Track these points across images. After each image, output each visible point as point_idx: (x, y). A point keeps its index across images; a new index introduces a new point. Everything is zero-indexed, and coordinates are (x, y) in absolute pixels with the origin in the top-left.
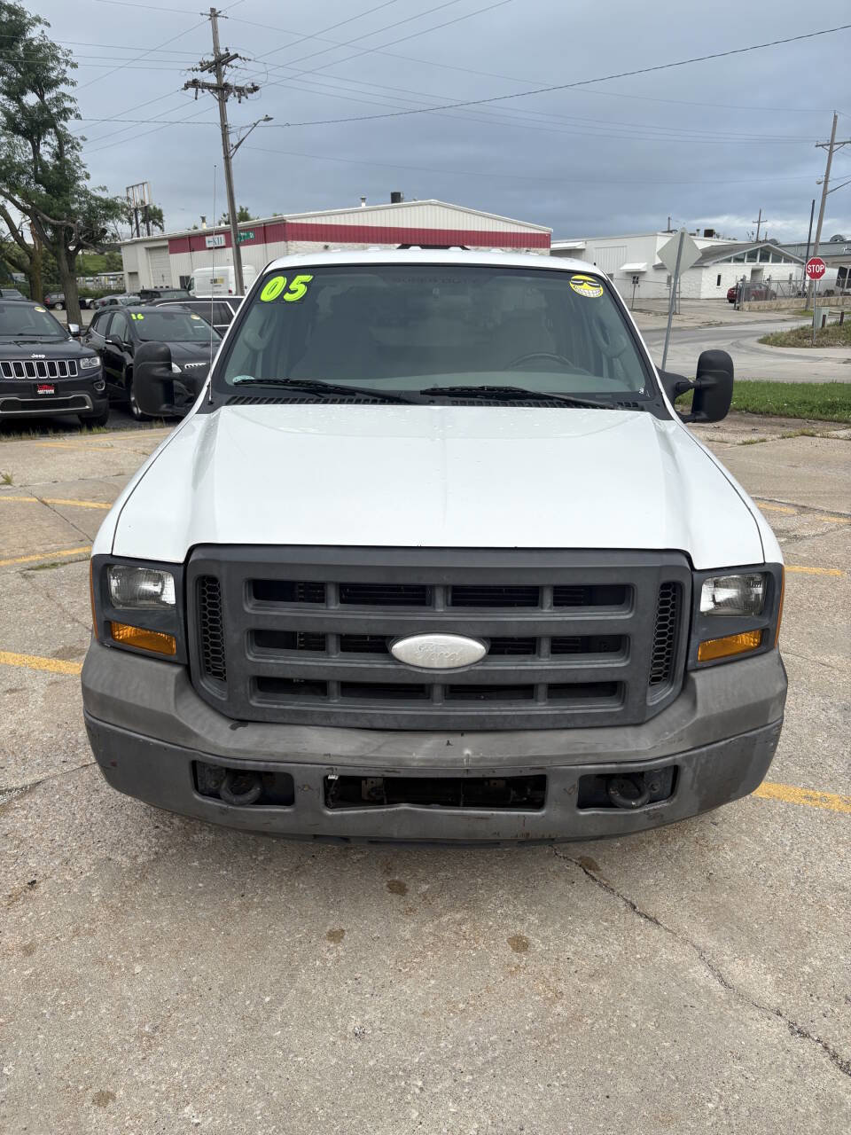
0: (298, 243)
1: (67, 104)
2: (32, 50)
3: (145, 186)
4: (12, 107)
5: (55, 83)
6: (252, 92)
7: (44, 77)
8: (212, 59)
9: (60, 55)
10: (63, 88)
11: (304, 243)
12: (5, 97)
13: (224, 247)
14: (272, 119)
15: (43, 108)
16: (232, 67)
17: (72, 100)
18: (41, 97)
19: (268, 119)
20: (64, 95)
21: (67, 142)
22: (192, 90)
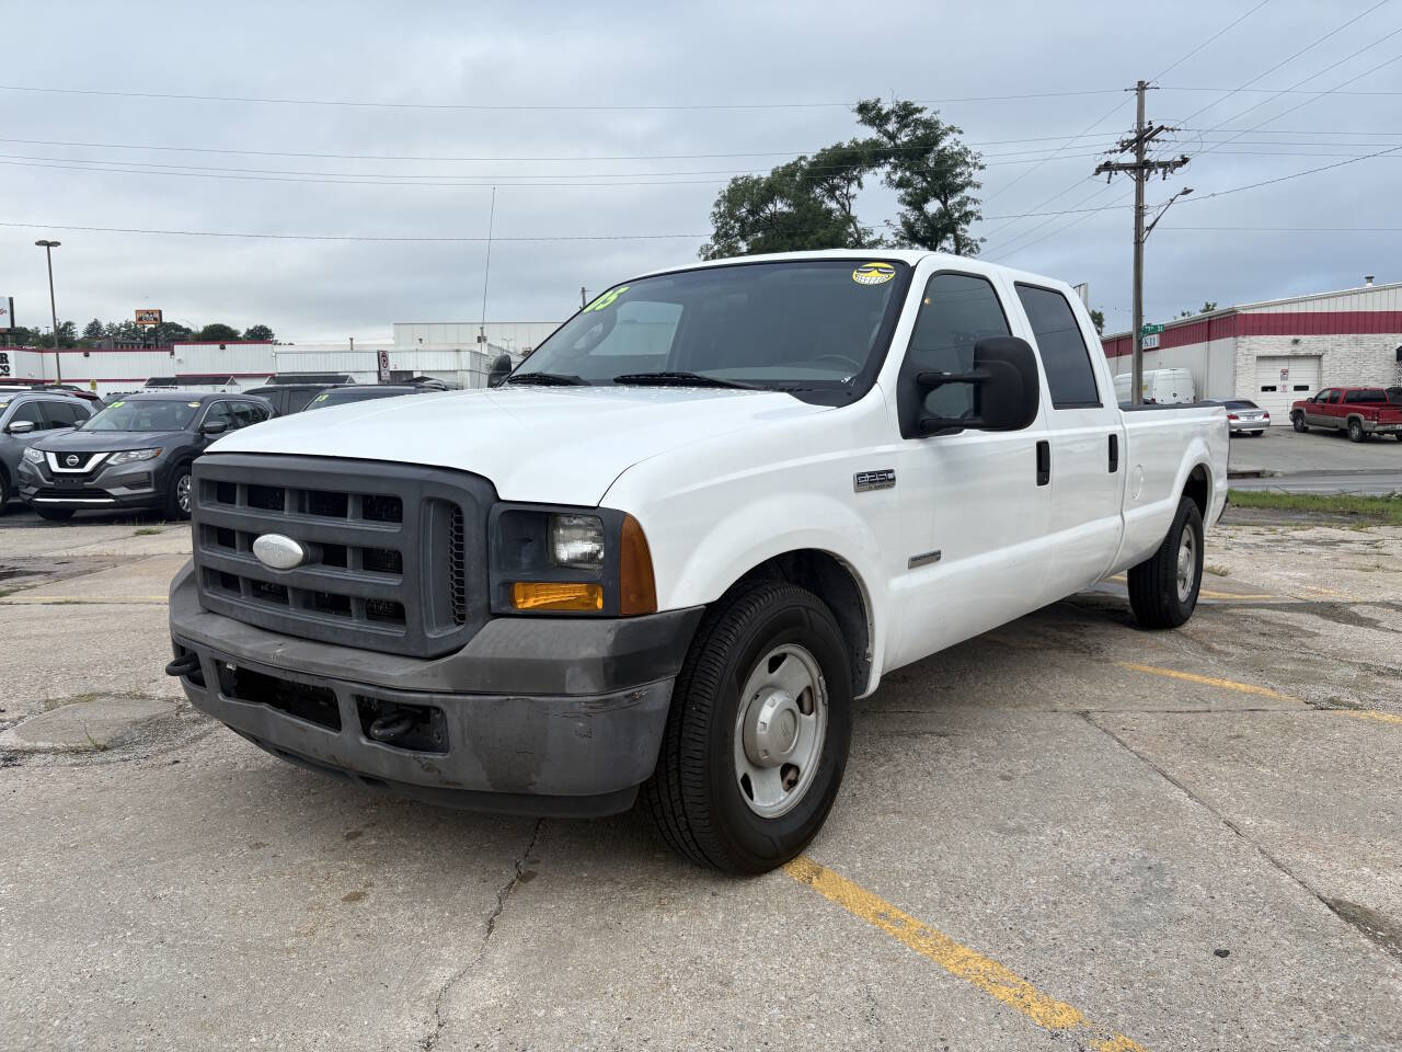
0: (1254, 338)
1: (970, 207)
2: (942, 158)
3: (1082, 288)
4: (912, 216)
5: (962, 187)
6: (1181, 166)
7: (950, 184)
8: (1133, 136)
9: (968, 159)
10: (968, 192)
11: (1262, 337)
12: (908, 208)
13: (1157, 348)
14: (1191, 191)
15: (945, 213)
16: (1158, 141)
17: (975, 201)
18: (944, 203)
19: (1186, 192)
20: (968, 198)
21: (966, 246)
22: (1105, 174)
